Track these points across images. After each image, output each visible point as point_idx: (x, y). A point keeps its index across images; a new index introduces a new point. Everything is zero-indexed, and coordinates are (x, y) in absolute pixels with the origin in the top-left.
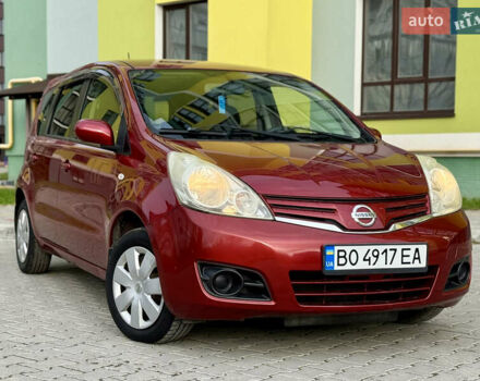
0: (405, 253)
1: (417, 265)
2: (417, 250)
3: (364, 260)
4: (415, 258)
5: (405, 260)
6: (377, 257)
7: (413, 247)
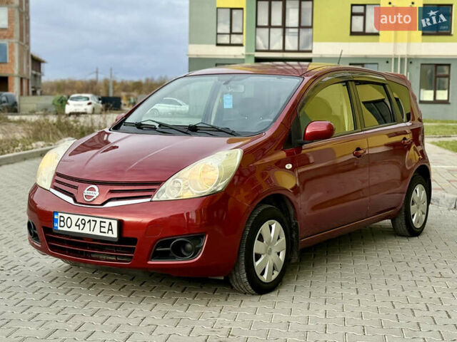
0: (103, 224)
1: (110, 235)
2: (110, 224)
3: (76, 225)
4: (109, 230)
5: (103, 230)
6: (84, 224)
7: (108, 221)
